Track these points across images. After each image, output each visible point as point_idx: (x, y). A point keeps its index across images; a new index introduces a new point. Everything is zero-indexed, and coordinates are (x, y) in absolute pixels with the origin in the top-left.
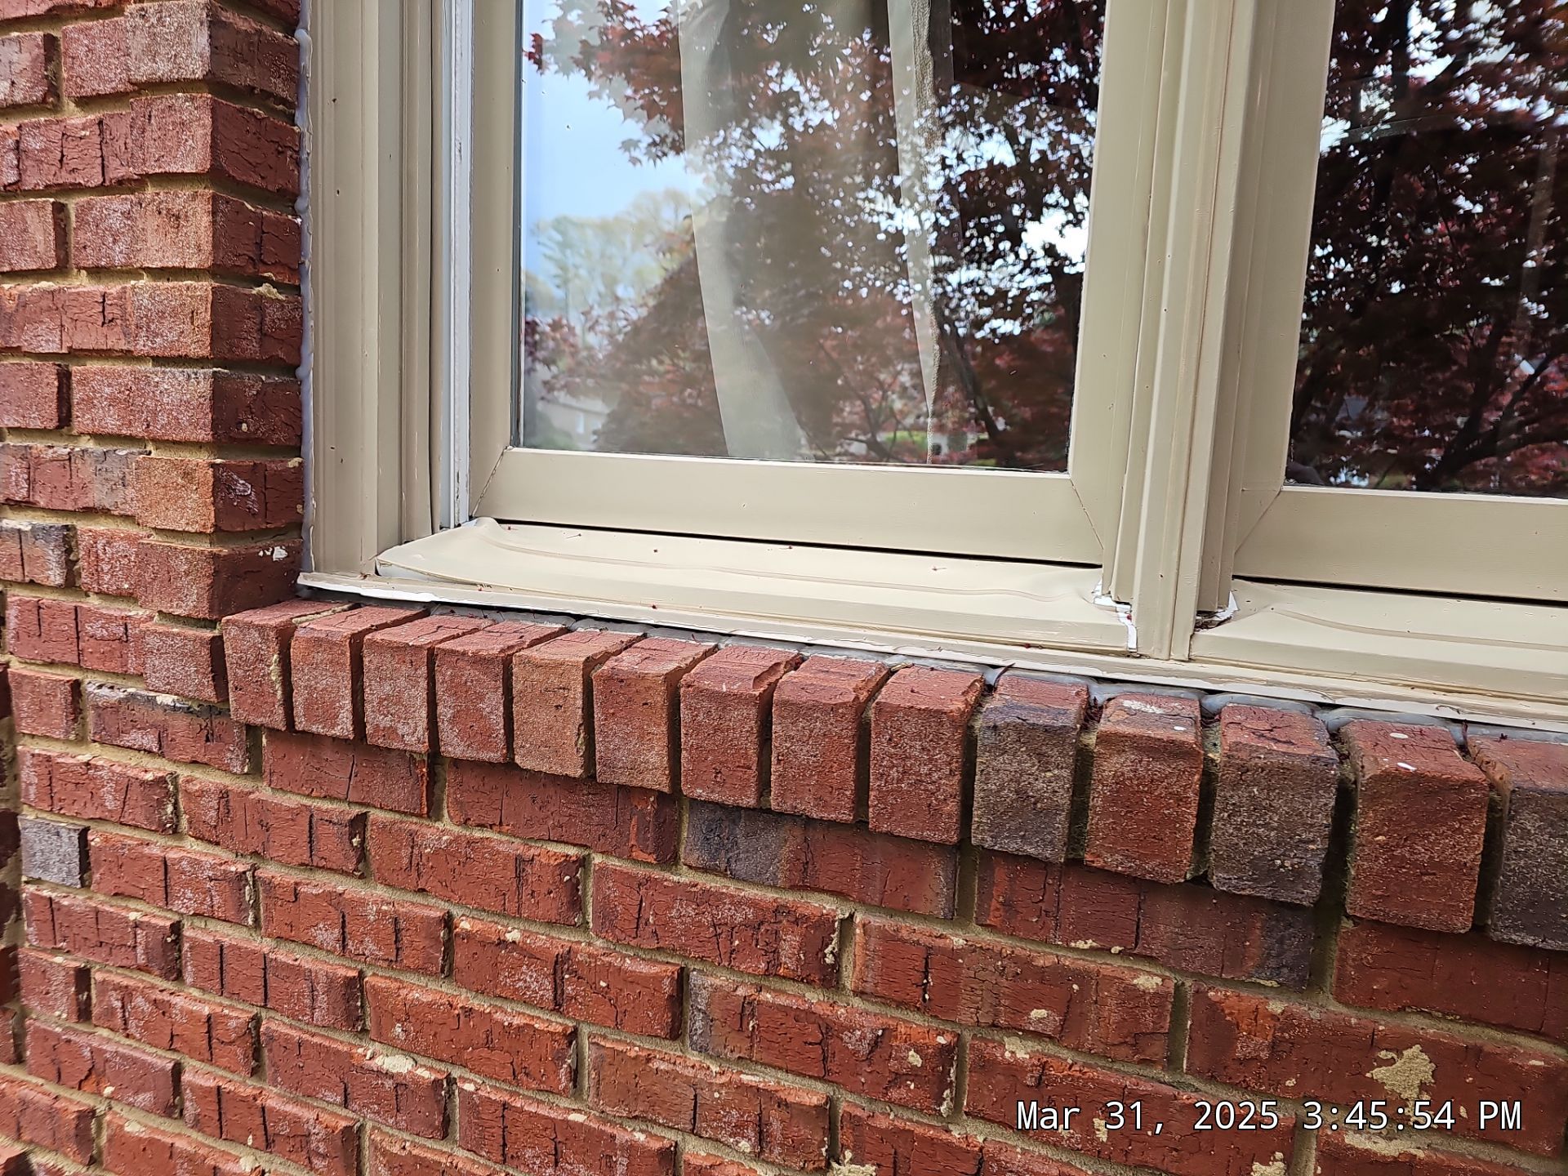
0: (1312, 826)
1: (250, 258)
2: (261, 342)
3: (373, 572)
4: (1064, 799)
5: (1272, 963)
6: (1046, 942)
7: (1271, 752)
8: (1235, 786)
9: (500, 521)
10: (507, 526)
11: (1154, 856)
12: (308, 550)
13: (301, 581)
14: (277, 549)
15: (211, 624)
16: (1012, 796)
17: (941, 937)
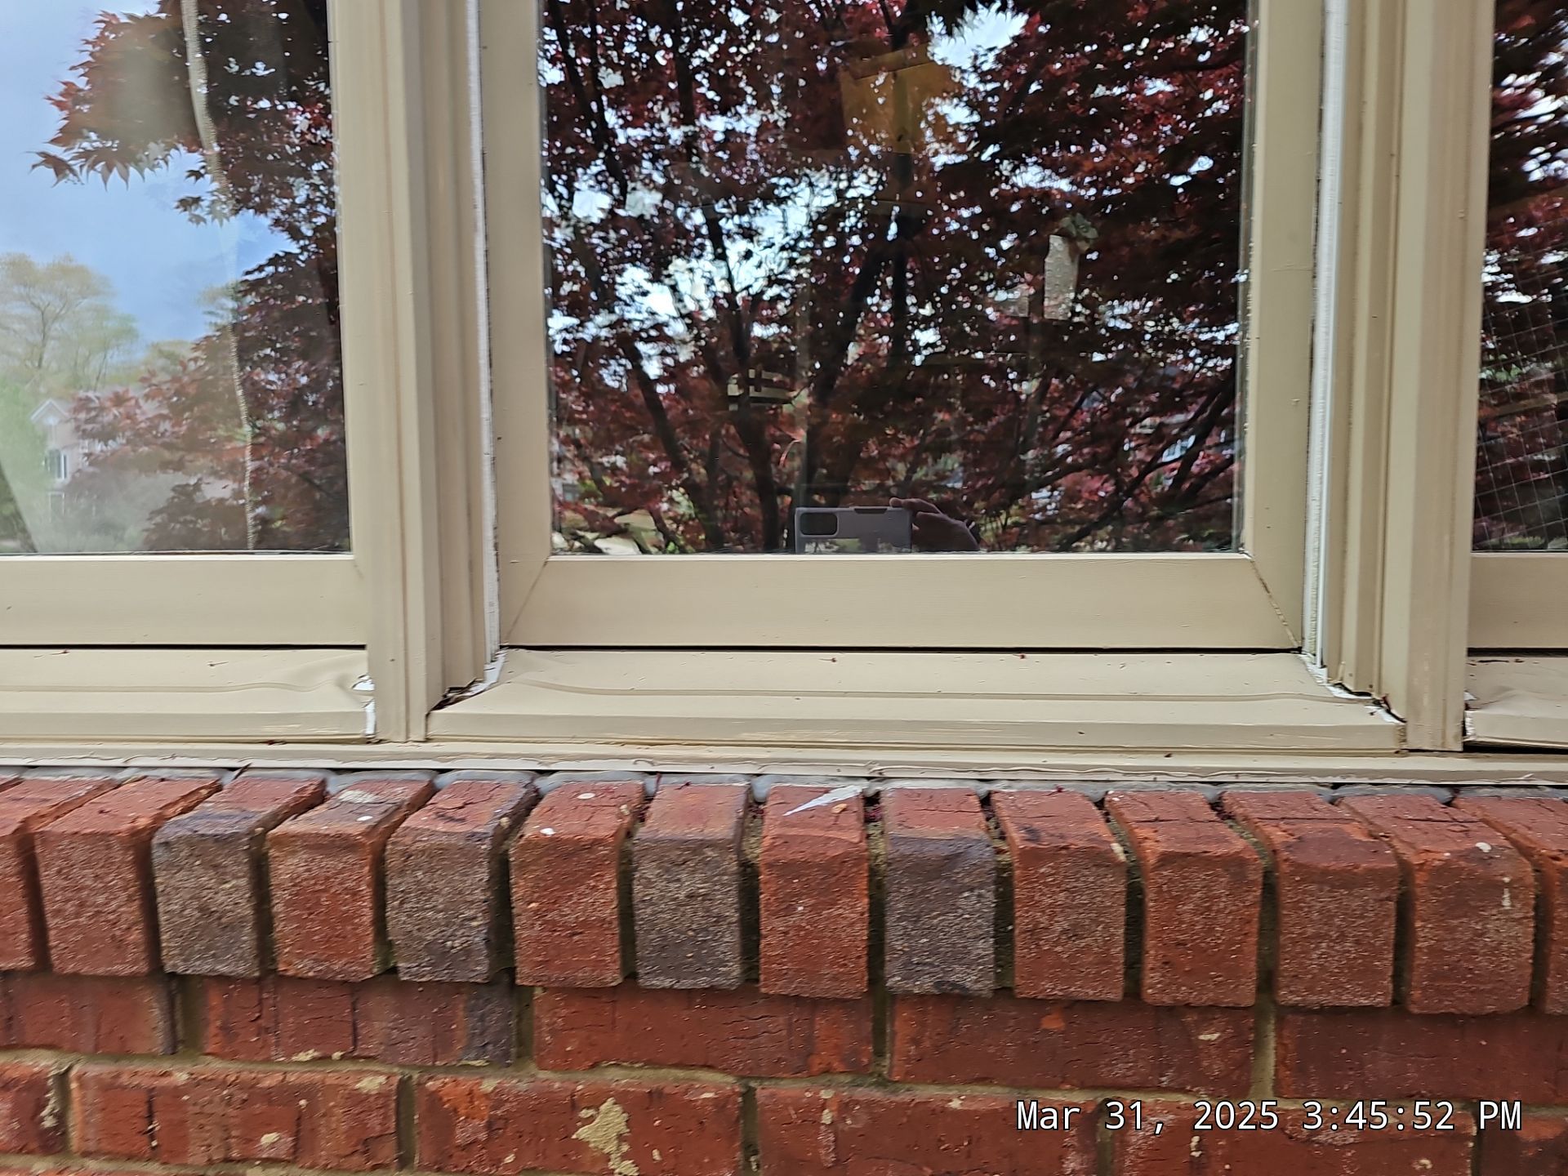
0: (472, 902)
4: (246, 910)
5: (478, 1043)
6: (268, 1060)
7: (433, 833)
8: (402, 872)
11: (340, 956)
16: (197, 914)
17: (165, 1074)
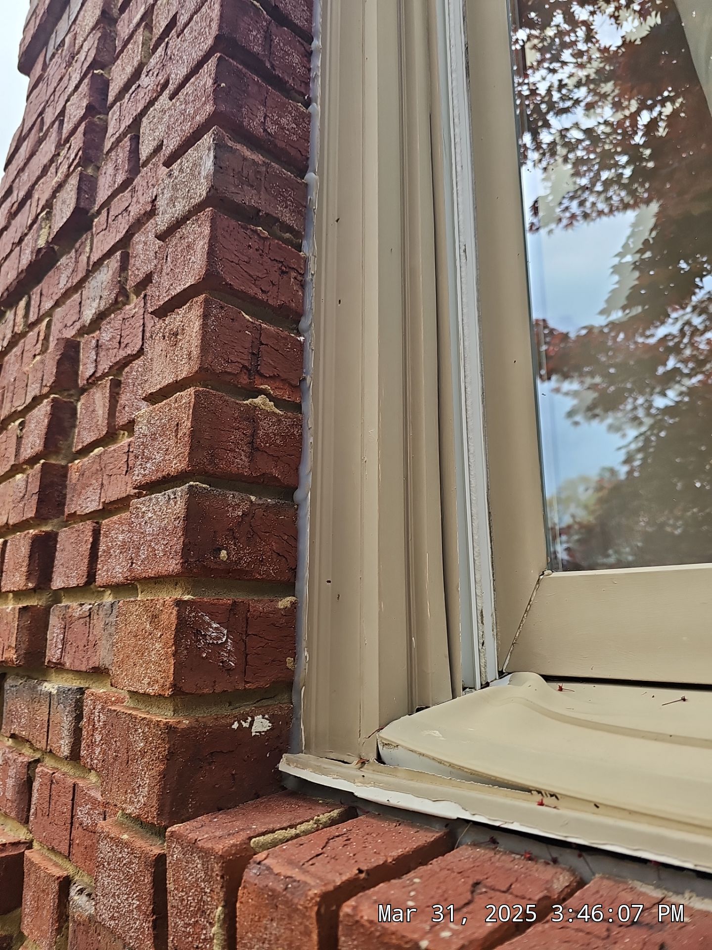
1: (244, 366)
2: (251, 457)
3: (373, 757)
9: (548, 678)
10: (557, 685)
12: (298, 719)
13: (283, 767)
14: (258, 718)
15: (159, 832)
